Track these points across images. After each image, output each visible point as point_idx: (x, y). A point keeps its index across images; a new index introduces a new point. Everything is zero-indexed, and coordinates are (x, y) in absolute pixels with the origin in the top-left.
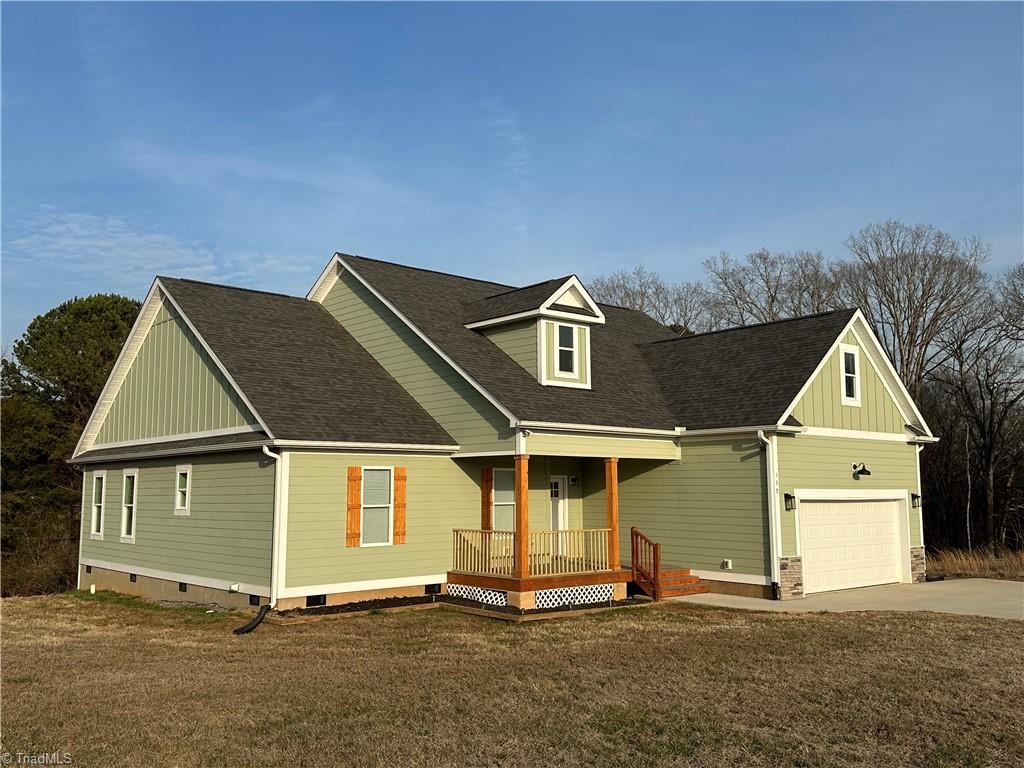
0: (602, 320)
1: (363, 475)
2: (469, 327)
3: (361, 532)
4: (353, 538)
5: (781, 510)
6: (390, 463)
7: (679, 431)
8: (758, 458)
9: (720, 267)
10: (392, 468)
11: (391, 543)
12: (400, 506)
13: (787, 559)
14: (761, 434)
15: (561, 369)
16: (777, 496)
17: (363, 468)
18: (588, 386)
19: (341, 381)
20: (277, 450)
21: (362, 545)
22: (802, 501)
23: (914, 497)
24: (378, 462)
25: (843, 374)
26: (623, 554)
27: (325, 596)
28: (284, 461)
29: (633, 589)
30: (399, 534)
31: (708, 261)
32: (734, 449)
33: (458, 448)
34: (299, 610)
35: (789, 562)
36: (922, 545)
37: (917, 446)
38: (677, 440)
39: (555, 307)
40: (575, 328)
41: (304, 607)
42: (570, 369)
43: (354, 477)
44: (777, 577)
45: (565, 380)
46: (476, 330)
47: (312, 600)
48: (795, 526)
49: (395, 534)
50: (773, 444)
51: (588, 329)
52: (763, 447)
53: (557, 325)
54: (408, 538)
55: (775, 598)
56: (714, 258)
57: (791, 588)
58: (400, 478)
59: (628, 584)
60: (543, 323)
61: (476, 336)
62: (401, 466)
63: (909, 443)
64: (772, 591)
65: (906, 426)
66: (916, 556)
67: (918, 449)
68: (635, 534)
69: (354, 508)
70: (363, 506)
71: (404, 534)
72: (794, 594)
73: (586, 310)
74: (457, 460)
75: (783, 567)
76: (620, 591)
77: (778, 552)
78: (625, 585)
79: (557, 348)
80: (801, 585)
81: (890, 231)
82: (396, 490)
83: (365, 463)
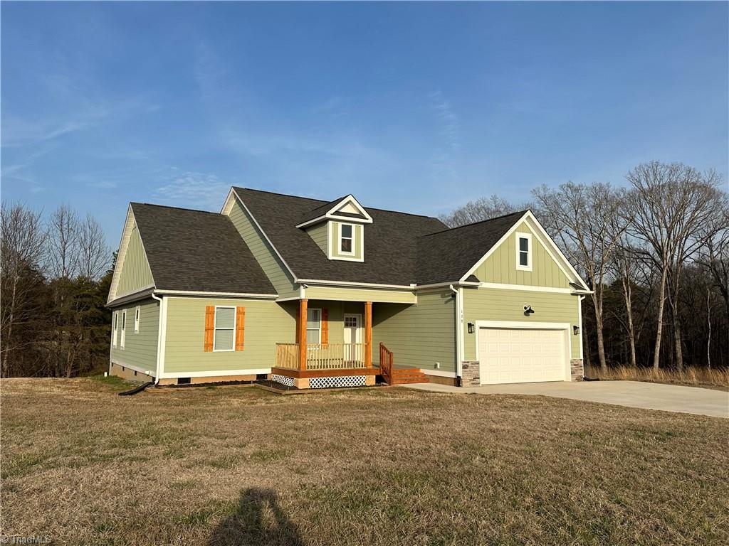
0: (370, 221)
1: (216, 311)
2: (298, 227)
3: (214, 343)
4: (208, 346)
5: (465, 333)
6: (234, 304)
7: (413, 286)
8: (453, 301)
9: (542, 193)
10: (235, 307)
11: (234, 350)
12: (240, 329)
13: (468, 362)
14: (452, 287)
15: (342, 250)
16: (462, 324)
17: (216, 306)
18: (362, 260)
19: (218, 258)
20: (161, 296)
21: (214, 350)
22: (481, 328)
23: (575, 328)
24: (226, 304)
25: (518, 251)
26: (374, 358)
27: (190, 378)
28: (164, 302)
29: (379, 379)
30: (240, 345)
31: (534, 190)
32: (442, 297)
33: (277, 296)
34: (172, 386)
35: (470, 365)
36: (582, 357)
37: (579, 296)
38: (414, 291)
39: (337, 213)
40: (353, 226)
41: (176, 384)
42: (349, 250)
43: (210, 312)
44: (460, 373)
45: (346, 256)
46: (301, 228)
47: (181, 380)
48: (475, 343)
49: (237, 345)
50: (460, 293)
51: (362, 226)
52: (454, 296)
53: (340, 224)
54: (245, 347)
55: (459, 386)
56: (539, 188)
57: (471, 380)
58: (241, 313)
59: (377, 376)
60: (330, 223)
61: (301, 232)
62: (241, 306)
63: (572, 294)
64: (458, 382)
65: (570, 284)
66: (575, 365)
67: (580, 299)
68: (382, 347)
69: (209, 329)
70: (215, 329)
71: (242, 345)
72: (474, 384)
73: (360, 216)
74: (279, 303)
75: (465, 367)
76: (371, 380)
77: (461, 358)
78: (375, 376)
79: (340, 238)
80: (479, 378)
81: (654, 168)
82: (238, 319)
83: (217, 304)
